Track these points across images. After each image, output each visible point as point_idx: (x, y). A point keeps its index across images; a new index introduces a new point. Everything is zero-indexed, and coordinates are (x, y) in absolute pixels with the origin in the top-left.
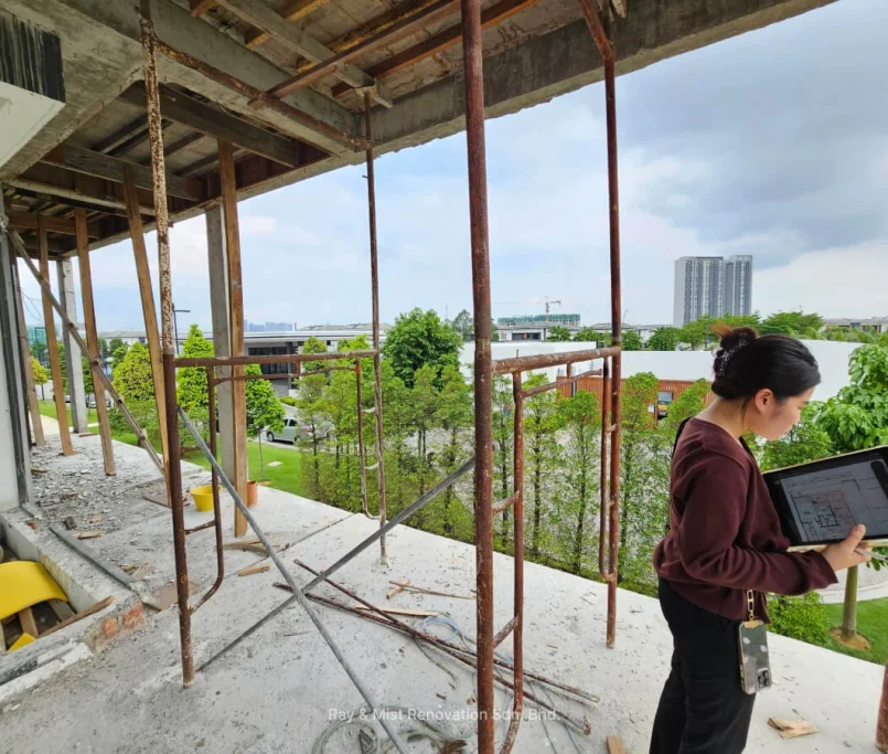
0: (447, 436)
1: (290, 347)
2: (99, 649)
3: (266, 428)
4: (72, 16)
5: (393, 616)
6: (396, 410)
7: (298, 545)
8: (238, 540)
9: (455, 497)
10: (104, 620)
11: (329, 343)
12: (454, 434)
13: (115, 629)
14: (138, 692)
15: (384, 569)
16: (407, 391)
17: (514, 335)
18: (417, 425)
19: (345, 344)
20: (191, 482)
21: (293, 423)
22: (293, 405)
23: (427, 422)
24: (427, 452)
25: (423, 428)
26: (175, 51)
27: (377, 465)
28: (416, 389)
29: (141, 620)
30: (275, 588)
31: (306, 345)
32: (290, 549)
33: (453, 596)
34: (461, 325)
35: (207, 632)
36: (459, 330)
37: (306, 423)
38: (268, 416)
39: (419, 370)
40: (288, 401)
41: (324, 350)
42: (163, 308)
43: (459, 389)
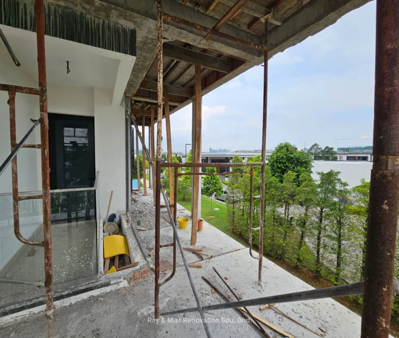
0: (303, 210)
1: (227, 160)
2: (132, 284)
3: (215, 193)
4: (139, 18)
5: (260, 323)
6: (273, 193)
7: (216, 258)
8: (191, 247)
9: (305, 245)
10: (134, 272)
11: (243, 158)
12: (306, 210)
13: (138, 277)
14: (139, 313)
15: (259, 288)
16: (279, 184)
17: (347, 157)
18: (285, 202)
19: (250, 159)
20: (180, 214)
21: (225, 193)
22: (226, 184)
23: (291, 201)
24: (290, 217)
25: (288, 205)
26: (171, 17)
27: (259, 228)
28: (284, 184)
29: (148, 276)
30: (202, 279)
31: (234, 159)
32: (213, 259)
33: (305, 327)
34: (313, 151)
35: (170, 293)
36: (312, 154)
37: (231, 193)
38: (216, 188)
39: (286, 174)
40: (224, 182)
41: (241, 162)
42: (158, 138)
43: (312, 186)
